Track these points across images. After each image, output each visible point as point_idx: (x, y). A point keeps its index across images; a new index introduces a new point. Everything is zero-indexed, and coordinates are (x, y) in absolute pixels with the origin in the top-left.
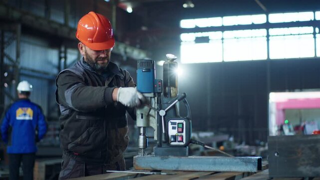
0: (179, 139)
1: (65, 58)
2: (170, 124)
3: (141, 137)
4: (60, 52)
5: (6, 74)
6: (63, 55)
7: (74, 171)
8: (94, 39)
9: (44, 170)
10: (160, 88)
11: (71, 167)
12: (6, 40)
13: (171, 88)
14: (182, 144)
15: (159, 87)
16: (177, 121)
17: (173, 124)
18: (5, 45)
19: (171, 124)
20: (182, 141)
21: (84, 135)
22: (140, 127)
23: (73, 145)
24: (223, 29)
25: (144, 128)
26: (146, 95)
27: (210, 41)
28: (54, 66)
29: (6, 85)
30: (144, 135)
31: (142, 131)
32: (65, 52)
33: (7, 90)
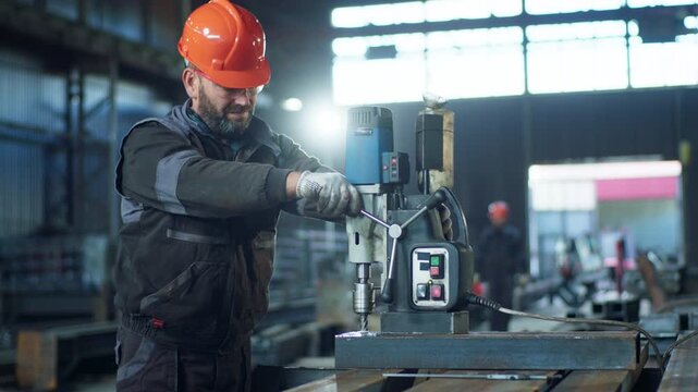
0: (437, 292)
1: (81, 95)
2: (415, 256)
3: (361, 287)
4: (69, 84)
6: (75, 89)
7: (151, 365)
8: (226, 62)
9: (53, 349)
10: (395, 172)
11: (146, 358)
13: (431, 172)
14: (441, 304)
15: (394, 169)
16: (432, 251)
17: (421, 256)
19: (419, 259)
20: (442, 298)
21: (182, 279)
22: (358, 265)
23: (155, 300)
24: (426, 27)
25: (367, 265)
26: (365, 189)
27: (397, 55)
28: (56, 114)
30: (366, 282)
31: (362, 275)
32: (81, 84)
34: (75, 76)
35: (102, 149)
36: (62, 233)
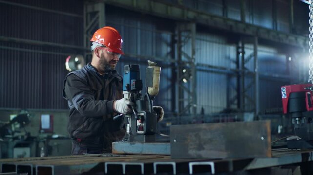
1: (243, 53)
4: (238, 48)
5: (184, 71)
6: (240, 50)
11: (77, 153)
12: (183, 39)
15: (134, 85)
18: (182, 44)
21: (86, 124)
28: (232, 61)
29: (184, 80)
32: (243, 48)
33: (186, 86)
34: (240, 45)
35: (252, 75)
36: (235, 111)
